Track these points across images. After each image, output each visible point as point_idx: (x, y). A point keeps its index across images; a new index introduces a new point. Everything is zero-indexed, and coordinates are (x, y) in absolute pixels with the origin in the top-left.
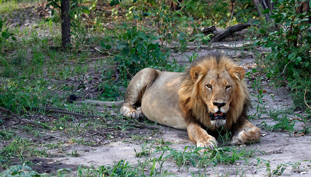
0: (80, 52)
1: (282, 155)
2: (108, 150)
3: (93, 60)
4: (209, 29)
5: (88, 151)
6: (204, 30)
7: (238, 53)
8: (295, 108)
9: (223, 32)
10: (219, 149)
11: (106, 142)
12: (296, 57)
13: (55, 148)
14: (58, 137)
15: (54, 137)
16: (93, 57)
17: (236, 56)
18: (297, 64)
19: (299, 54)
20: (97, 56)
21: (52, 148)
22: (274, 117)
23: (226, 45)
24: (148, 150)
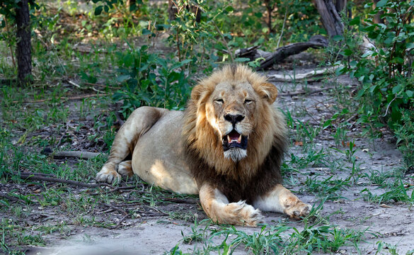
0: (47, 87)
1: (404, 238)
2: (137, 234)
3: (72, 100)
4: (247, 51)
5: (107, 236)
6: (241, 53)
7: (299, 88)
8: (406, 169)
9: (271, 56)
10: (312, 229)
11: (130, 223)
12: (405, 91)
13: (53, 232)
14: (53, 216)
15: (46, 217)
16: (70, 96)
17: (296, 92)
18: (406, 101)
19: (408, 86)
20: (75, 94)
21: (49, 233)
22: (379, 182)
23: (278, 76)
24: (202, 232)
